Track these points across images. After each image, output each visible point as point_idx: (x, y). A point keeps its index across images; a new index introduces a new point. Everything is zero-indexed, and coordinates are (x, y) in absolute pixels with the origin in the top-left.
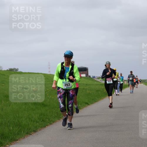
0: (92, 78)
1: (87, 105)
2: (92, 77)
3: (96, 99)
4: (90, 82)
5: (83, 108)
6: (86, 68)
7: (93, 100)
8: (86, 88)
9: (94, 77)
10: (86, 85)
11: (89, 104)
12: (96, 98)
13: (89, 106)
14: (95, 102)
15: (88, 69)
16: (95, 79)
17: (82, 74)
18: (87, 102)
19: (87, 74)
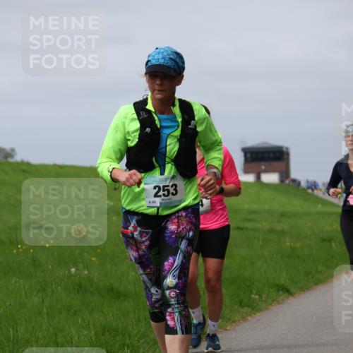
0: (304, 189)
1: (287, 294)
2: (303, 184)
3: (320, 272)
4: (296, 205)
5: (267, 309)
6: (281, 148)
7: (307, 274)
8: (279, 228)
9: (313, 186)
10: (283, 215)
11: (292, 290)
12: (320, 268)
13: (291, 300)
14: (316, 284)
15: (288, 154)
16: (316, 192)
17: (266, 171)
18: (283, 282)
19: (285, 174)
